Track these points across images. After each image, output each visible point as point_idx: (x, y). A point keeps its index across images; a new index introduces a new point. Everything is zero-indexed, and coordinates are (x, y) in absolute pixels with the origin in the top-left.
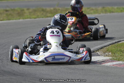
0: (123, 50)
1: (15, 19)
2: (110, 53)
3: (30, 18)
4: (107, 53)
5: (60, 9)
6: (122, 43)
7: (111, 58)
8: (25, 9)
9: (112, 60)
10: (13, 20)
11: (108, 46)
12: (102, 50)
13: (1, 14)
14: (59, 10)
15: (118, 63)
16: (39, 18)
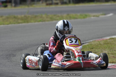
3: (4, 24)
5: (30, 16)
16: (11, 24)
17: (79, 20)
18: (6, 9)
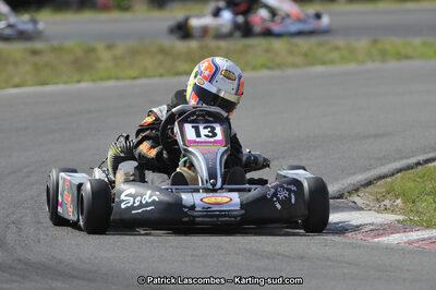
1: (65, 83)
2: (399, 201)
3: (118, 79)
4: (387, 202)
7: (401, 218)
8: (100, 46)
9: (404, 227)
10: (57, 83)
11: (393, 174)
12: (369, 189)
13: (15, 63)
14: (219, 48)
15: (426, 234)
16: (149, 77)
17: (417, 64)
18: (127, 15)
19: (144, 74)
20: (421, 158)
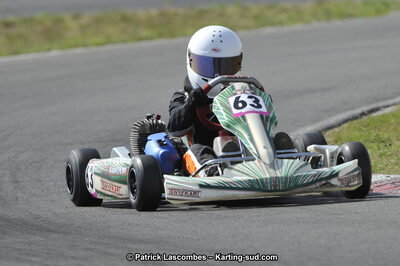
0: (386, 136)
1: (36, 51)
6: (383, 116)
10: (28, 52)
14: (176, 15)
19: (109, 41)
20: (365, 108)
